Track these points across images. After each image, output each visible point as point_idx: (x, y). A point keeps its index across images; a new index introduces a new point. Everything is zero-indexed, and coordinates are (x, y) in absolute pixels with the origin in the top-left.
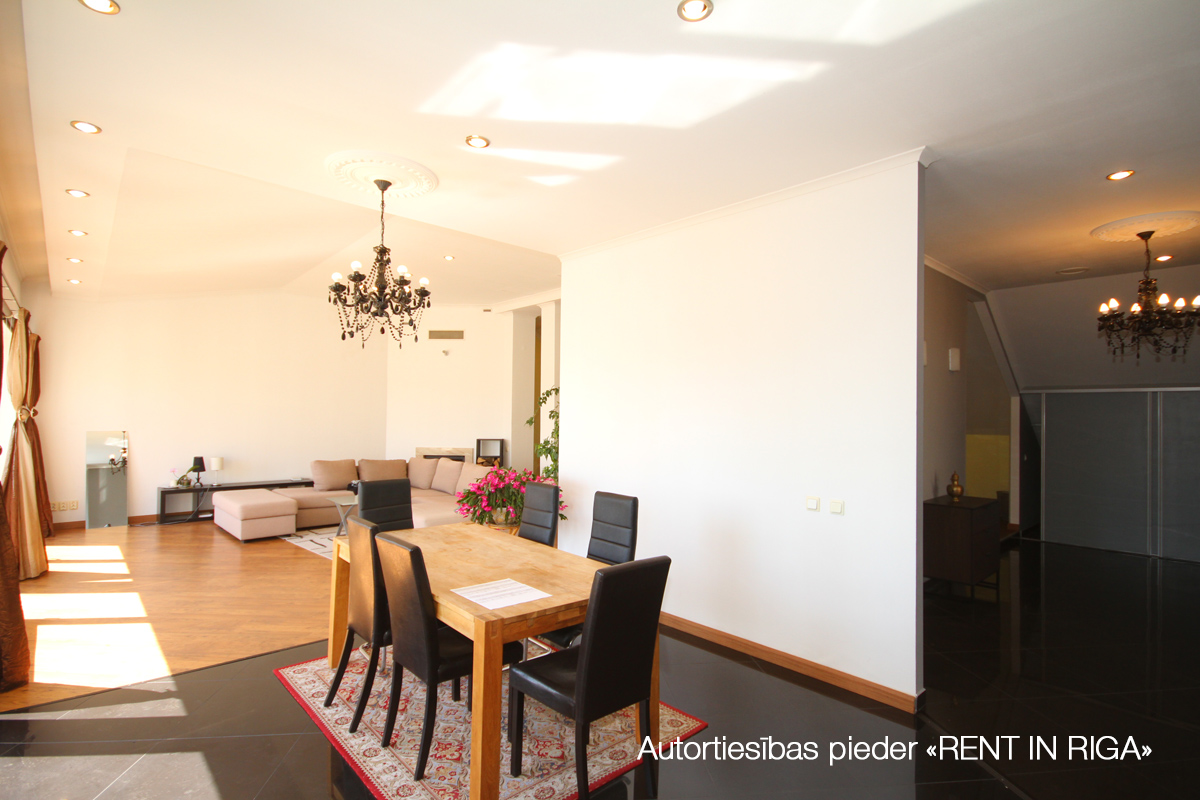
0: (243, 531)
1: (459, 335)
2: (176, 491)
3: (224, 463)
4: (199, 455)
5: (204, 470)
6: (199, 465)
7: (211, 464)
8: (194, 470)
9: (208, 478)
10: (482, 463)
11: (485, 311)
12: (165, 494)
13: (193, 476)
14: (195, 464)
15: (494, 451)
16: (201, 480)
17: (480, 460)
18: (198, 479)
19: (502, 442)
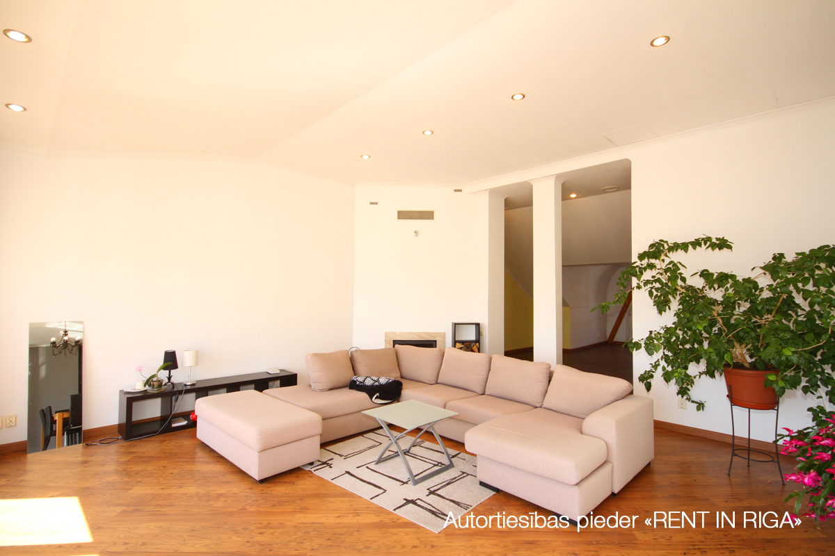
0: (261, 466)
1: (428, 215)
2: (144, 396)
3: (198, 356)
4: (170, 349)
5: (175, 366)
6: (171, 361)
7: (185, 359)
8: (165, 368)
9: (181, 376)
10: (461, 348)
11: (455, 191)
12: (131, 400)
13: (163, 375)
14: (165, 361)
15: (470, 335)
16: (172, 380)
17: (458, 345)
18: (169, 378)
19: (478, 325)
